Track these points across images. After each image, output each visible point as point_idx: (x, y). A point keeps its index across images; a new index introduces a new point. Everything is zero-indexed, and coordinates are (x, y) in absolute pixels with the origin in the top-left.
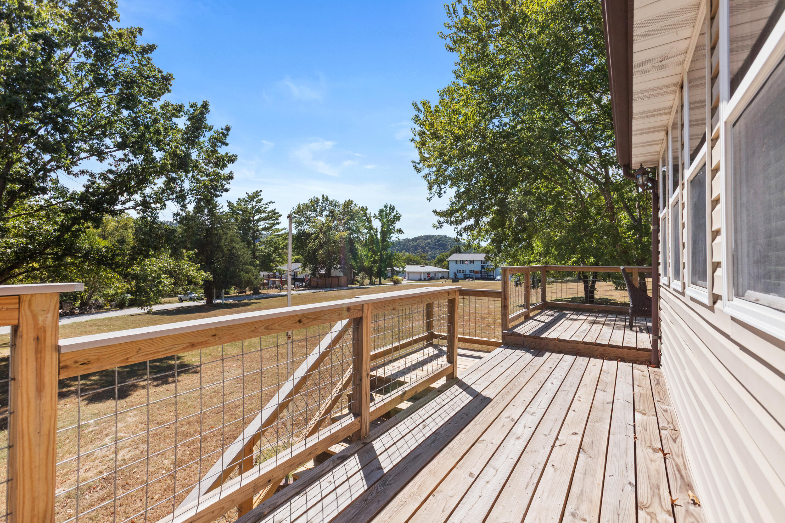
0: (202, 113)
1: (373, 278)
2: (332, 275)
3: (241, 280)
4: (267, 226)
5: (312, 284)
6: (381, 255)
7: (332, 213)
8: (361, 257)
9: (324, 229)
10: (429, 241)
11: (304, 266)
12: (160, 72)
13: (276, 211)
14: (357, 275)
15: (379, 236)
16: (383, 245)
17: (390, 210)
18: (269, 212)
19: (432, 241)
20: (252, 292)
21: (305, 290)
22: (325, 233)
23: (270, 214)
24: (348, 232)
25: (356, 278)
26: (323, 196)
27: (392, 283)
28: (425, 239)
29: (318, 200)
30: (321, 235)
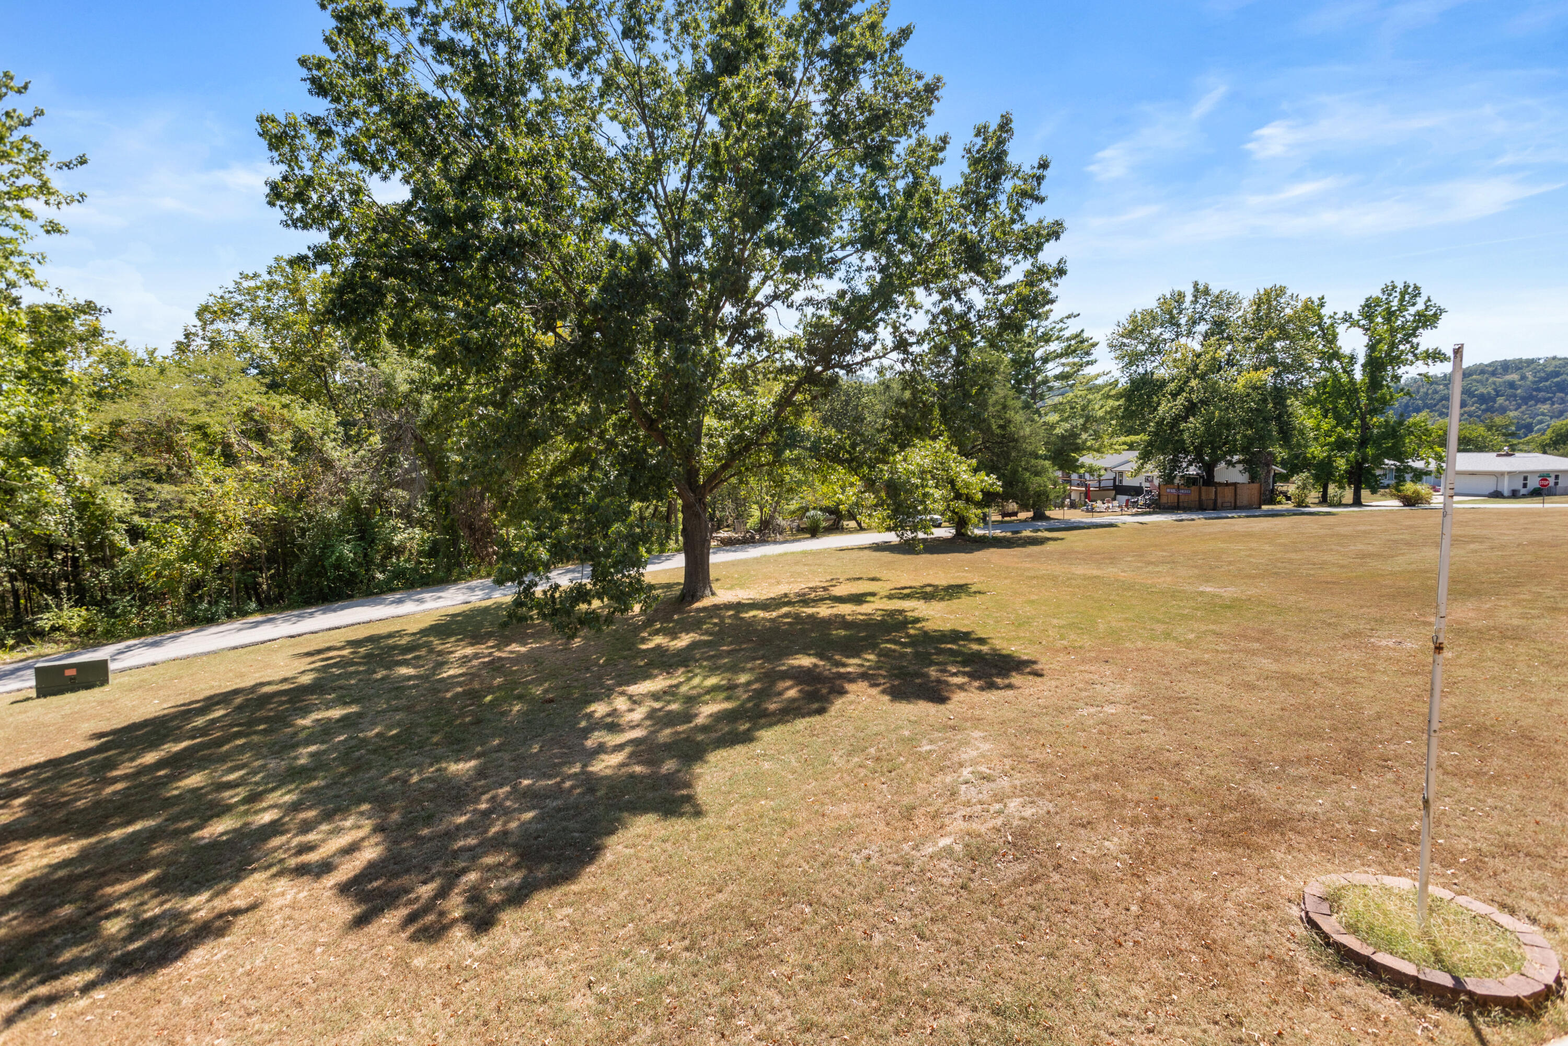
0: (1001, 142)
1: (1332, 489)
2: (1216, 480)
3: (1027, 490)
4: (1067, 369)
5: (1164, 500)
6: (1365, 427)
7: (1219, 325)
8: (1301, 432)
9: (1201, 367)
10: (1514, 377)
11: (1145, 456)
12: (919, 78)
13: (1085, 335)
14: (1286, 479)
15: (1358, 375)
16: (1370, 399)
17: (1402, 300)
18: (1068, 339)
19: (1523, 378)
20: (1030, 514)
21: (1149, 513)
22: (1202, 377)
23: (1073, 342)
24: (1271, 370)
25: (1281, 487)
26: (1196, 284)
27: (1395, 503)
28: (1493, 374)
29: (1181, 295)
30: (1194, 383)
